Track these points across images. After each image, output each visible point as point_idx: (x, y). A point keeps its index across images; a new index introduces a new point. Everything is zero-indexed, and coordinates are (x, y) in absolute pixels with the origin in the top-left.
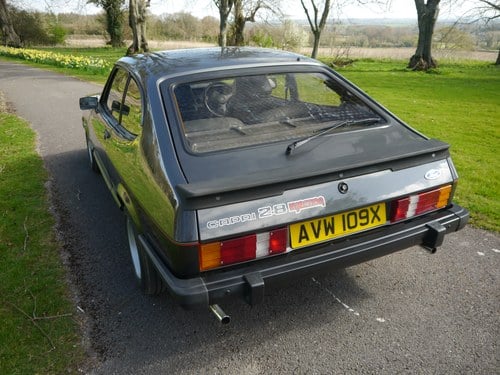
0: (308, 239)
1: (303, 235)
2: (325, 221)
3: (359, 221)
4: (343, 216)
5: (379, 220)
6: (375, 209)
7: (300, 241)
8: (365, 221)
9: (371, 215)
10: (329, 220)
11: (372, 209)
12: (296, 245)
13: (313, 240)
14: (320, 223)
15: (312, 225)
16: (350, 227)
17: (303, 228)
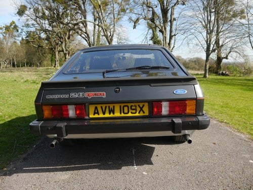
0: (99, 114)
1: (96, 112)
2: (109, 107)
3: (130, 111)
4: (120, 106)
5: (144, 113)
6: (141, 106)
7: (94, 115)
8: (134, 111)
9: (138, 109)
10: (111, 106)
11: (139, 106)
12: (91, 116)
13: (101, 115)
14: (106, 107)
15: (102, 107)
16: (124, 113)
17: (96, 108)
